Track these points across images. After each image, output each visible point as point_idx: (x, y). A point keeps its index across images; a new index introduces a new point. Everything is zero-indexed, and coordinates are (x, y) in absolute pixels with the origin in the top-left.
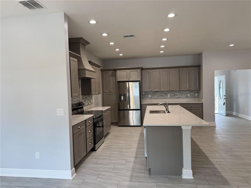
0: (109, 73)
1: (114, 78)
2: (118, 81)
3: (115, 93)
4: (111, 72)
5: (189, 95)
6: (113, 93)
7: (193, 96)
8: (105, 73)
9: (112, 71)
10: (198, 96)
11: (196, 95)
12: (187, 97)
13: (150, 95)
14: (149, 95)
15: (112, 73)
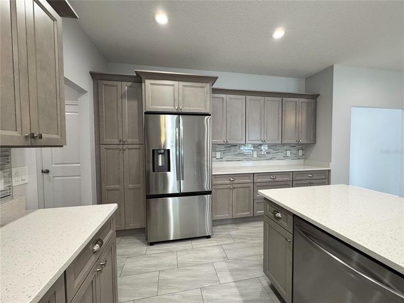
0: (119, 87)
1: (135, 103)
2: (148, 110)
3: (137, 146)
4: (125, 86)
5: (288, 153)
6: (130, 146)
7: (295, 154)
8: (105, 85)
9: (129, 84)
10: (303, 155)
11: (301, 153)
12: (286, 157)
13: (219, 153)
14: (217, 153)
15: (129, 87)
